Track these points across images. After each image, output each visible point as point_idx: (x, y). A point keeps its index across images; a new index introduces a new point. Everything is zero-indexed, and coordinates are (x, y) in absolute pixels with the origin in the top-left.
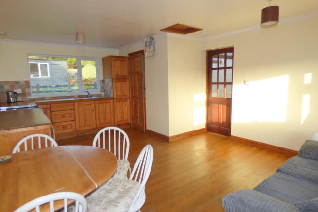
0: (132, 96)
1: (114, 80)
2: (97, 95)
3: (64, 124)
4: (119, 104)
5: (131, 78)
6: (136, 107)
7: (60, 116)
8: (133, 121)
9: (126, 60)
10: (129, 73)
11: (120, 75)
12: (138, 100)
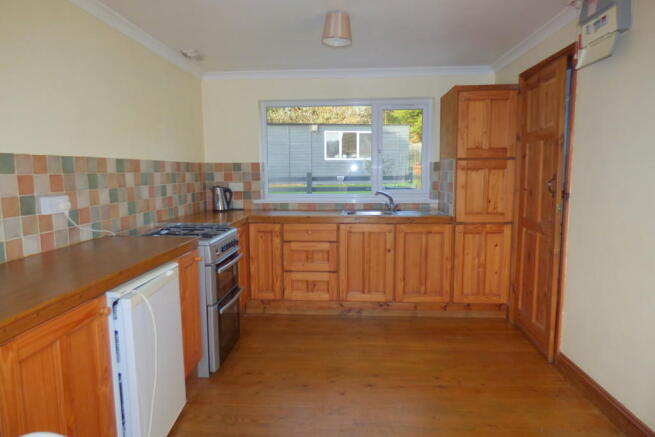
0: (521, 218)
1: (463, 163)
2: (416, 207)
3: (311, 277)
4: (472, 241)
5: (524, 157)
6: (530, 256)
7: (303, 256)
8: (516, 300)
9: (513, 94)
10: (518, 138)
11: (485, 145)
12: (539, 235)
